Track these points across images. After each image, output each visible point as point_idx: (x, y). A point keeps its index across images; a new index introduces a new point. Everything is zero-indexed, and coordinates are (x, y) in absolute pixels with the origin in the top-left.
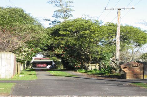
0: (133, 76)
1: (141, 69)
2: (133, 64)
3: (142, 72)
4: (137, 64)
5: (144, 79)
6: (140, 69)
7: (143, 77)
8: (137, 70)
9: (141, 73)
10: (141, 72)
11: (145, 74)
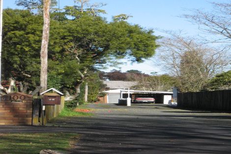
0: (13, 120)
1: (27, 105)
2: (12, 96)
3: (30, 111)
4: (19, 96)
5: (34, 124)
6: (25, 106)
7: (32, 122)
8: (21, 109)
9: (27, 114)
10: (28, 111)
11: (34, 116)
